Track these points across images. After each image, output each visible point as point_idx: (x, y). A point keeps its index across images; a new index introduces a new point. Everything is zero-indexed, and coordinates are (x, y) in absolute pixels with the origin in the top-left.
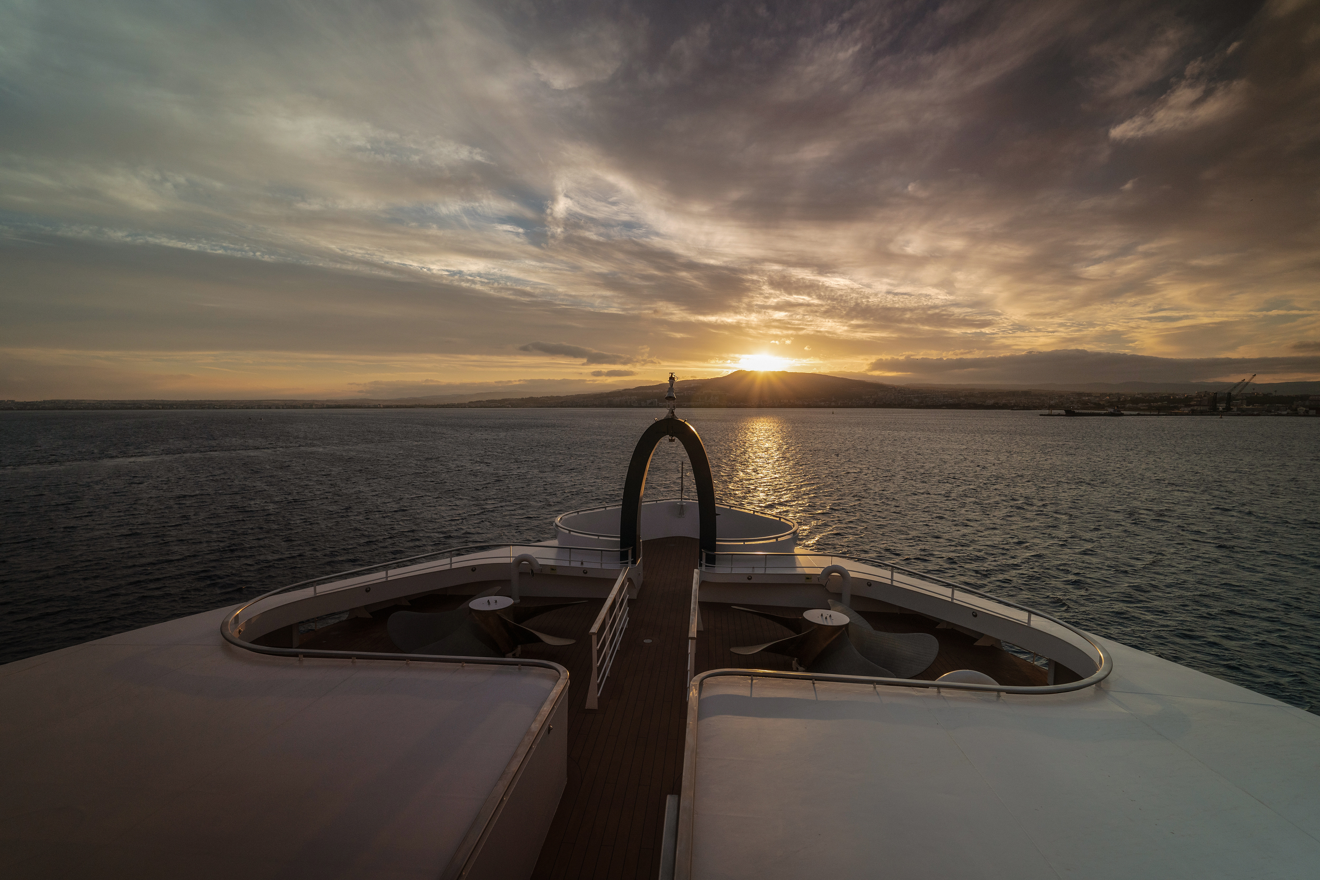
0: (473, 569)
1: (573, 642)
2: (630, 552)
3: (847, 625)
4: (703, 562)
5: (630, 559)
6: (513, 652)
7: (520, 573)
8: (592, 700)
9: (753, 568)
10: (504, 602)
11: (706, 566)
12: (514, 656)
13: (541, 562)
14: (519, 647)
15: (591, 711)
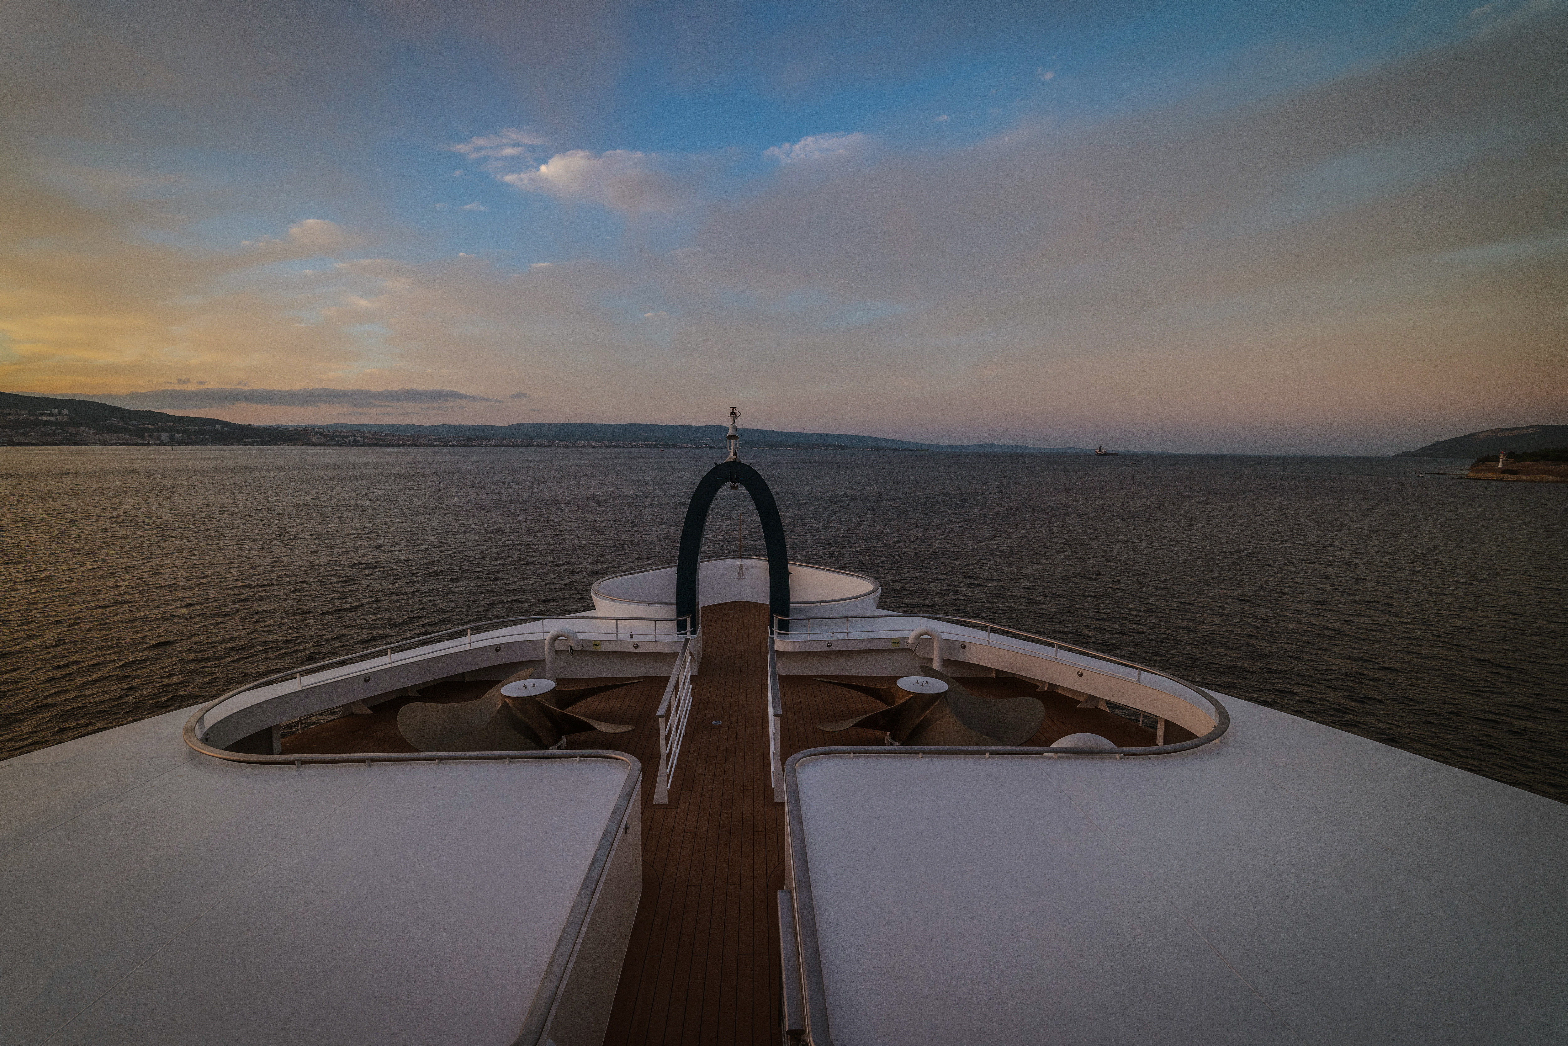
0: (498, 648)
1: (630, 728)
2: (689, 620)
3: (946, 692)
4: (775, 630)
5: (689, 628)
6: (559, 744)
7: (556, 651)
8: (661, 794)
9: (833, 633)
10: (544, 685)
11: (779, 633)
12: (559, 748)
13: (581, 637)
14: (564, 737)
15: (660, 806)
